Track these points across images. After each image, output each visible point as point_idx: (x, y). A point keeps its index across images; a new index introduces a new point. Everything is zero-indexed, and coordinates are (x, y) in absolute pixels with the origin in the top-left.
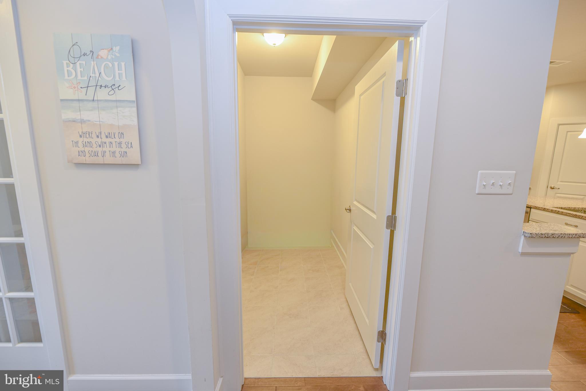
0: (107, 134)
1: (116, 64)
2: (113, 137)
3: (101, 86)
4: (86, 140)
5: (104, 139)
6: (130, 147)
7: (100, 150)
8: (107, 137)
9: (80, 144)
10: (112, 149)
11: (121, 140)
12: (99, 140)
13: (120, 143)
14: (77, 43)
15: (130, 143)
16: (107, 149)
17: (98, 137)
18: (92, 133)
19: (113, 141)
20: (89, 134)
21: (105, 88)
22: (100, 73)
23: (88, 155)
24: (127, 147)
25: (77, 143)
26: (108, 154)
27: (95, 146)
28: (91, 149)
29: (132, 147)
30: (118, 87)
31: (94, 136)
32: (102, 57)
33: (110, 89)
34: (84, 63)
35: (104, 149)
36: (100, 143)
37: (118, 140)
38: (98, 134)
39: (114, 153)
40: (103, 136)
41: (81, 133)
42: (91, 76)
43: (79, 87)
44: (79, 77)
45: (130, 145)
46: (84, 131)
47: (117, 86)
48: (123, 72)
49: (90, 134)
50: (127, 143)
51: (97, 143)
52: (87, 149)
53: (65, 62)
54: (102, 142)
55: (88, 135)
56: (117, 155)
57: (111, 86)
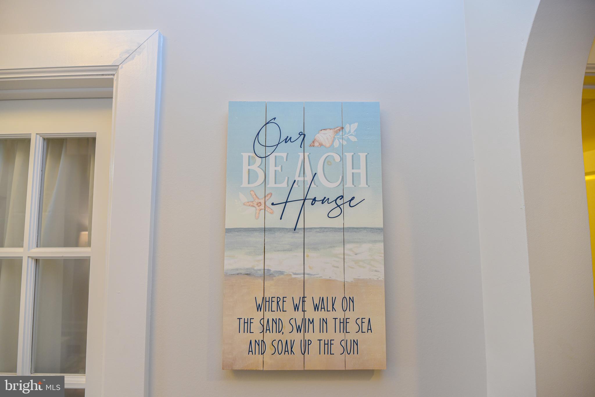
0: (316, 302)
1: (349, 156)
2: (330, 308)
3: (314, 199)
4: (269, 315)
5: (311, 313)
6: (365, 329)
7: (298, 337)
8: (316, 308)
9: (256, 327)
10: (325, 336)
11: (348, 314)
12: (299, 316)
13: (345, 322)
14: (275, 118)
15: (366, 321)
16: (313, 336)
17: (296, 308)
18: (285, 299)
19: (329, 316)
20: (278, 302)
21: (322, 203)
22: (316, 174)
23: (269, 350)
24: (360, 330)
25: (248, 322)
26: (314, 348)
27: (287, 328)
28: (278, 336)
29: (370, 329)
30: (350, 201)
31: (289, 306)
32: (321, 145)
33: (334, 205)
34: (284, 155)
35: (308, 336)
36: (299, 323)
37: (339, 314)
38: (296, 302)
39: (329, 344)
40: (309, 306)
41: (260, 301)
42: (295, 181)
43: (269, 204)
44: (271, 183)
45: (365, 326)
46: (267, 295)
47: (347, 198)
48: (362, 171)
49: (281, 303)
50: (359, 322)
51: (293, 322)
52: (269, 337)
53: (245, 156)
54: (304, 320)
55: (275, 304)
56: (337, 348)
57: (336, 200)
